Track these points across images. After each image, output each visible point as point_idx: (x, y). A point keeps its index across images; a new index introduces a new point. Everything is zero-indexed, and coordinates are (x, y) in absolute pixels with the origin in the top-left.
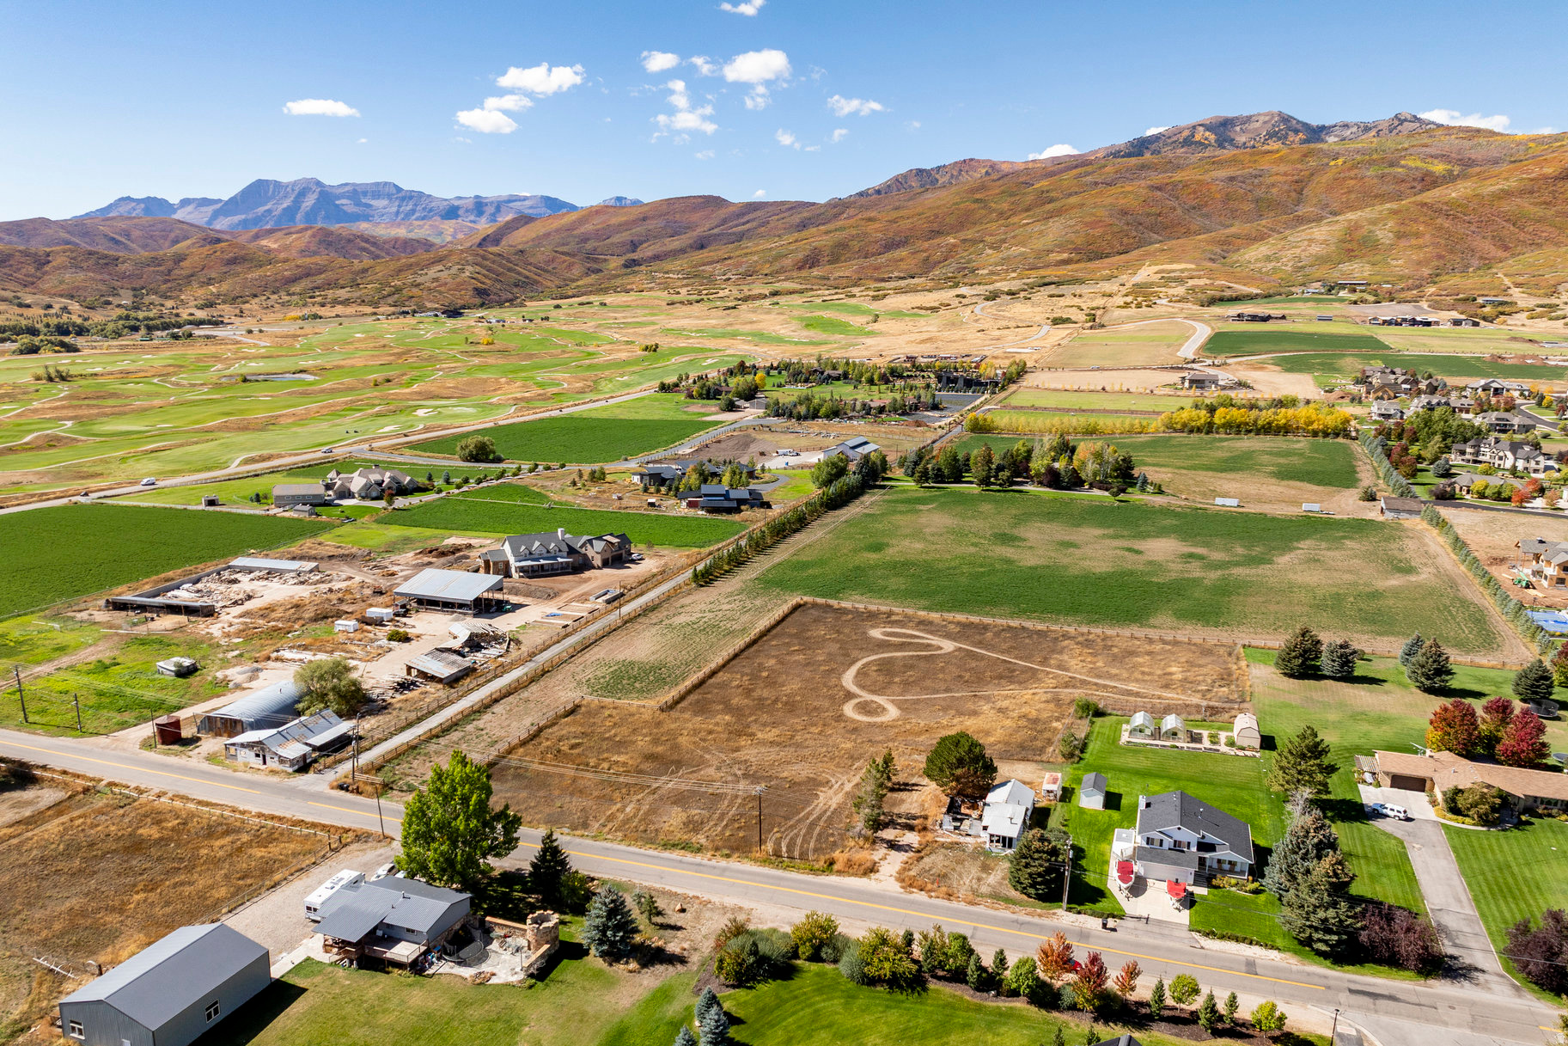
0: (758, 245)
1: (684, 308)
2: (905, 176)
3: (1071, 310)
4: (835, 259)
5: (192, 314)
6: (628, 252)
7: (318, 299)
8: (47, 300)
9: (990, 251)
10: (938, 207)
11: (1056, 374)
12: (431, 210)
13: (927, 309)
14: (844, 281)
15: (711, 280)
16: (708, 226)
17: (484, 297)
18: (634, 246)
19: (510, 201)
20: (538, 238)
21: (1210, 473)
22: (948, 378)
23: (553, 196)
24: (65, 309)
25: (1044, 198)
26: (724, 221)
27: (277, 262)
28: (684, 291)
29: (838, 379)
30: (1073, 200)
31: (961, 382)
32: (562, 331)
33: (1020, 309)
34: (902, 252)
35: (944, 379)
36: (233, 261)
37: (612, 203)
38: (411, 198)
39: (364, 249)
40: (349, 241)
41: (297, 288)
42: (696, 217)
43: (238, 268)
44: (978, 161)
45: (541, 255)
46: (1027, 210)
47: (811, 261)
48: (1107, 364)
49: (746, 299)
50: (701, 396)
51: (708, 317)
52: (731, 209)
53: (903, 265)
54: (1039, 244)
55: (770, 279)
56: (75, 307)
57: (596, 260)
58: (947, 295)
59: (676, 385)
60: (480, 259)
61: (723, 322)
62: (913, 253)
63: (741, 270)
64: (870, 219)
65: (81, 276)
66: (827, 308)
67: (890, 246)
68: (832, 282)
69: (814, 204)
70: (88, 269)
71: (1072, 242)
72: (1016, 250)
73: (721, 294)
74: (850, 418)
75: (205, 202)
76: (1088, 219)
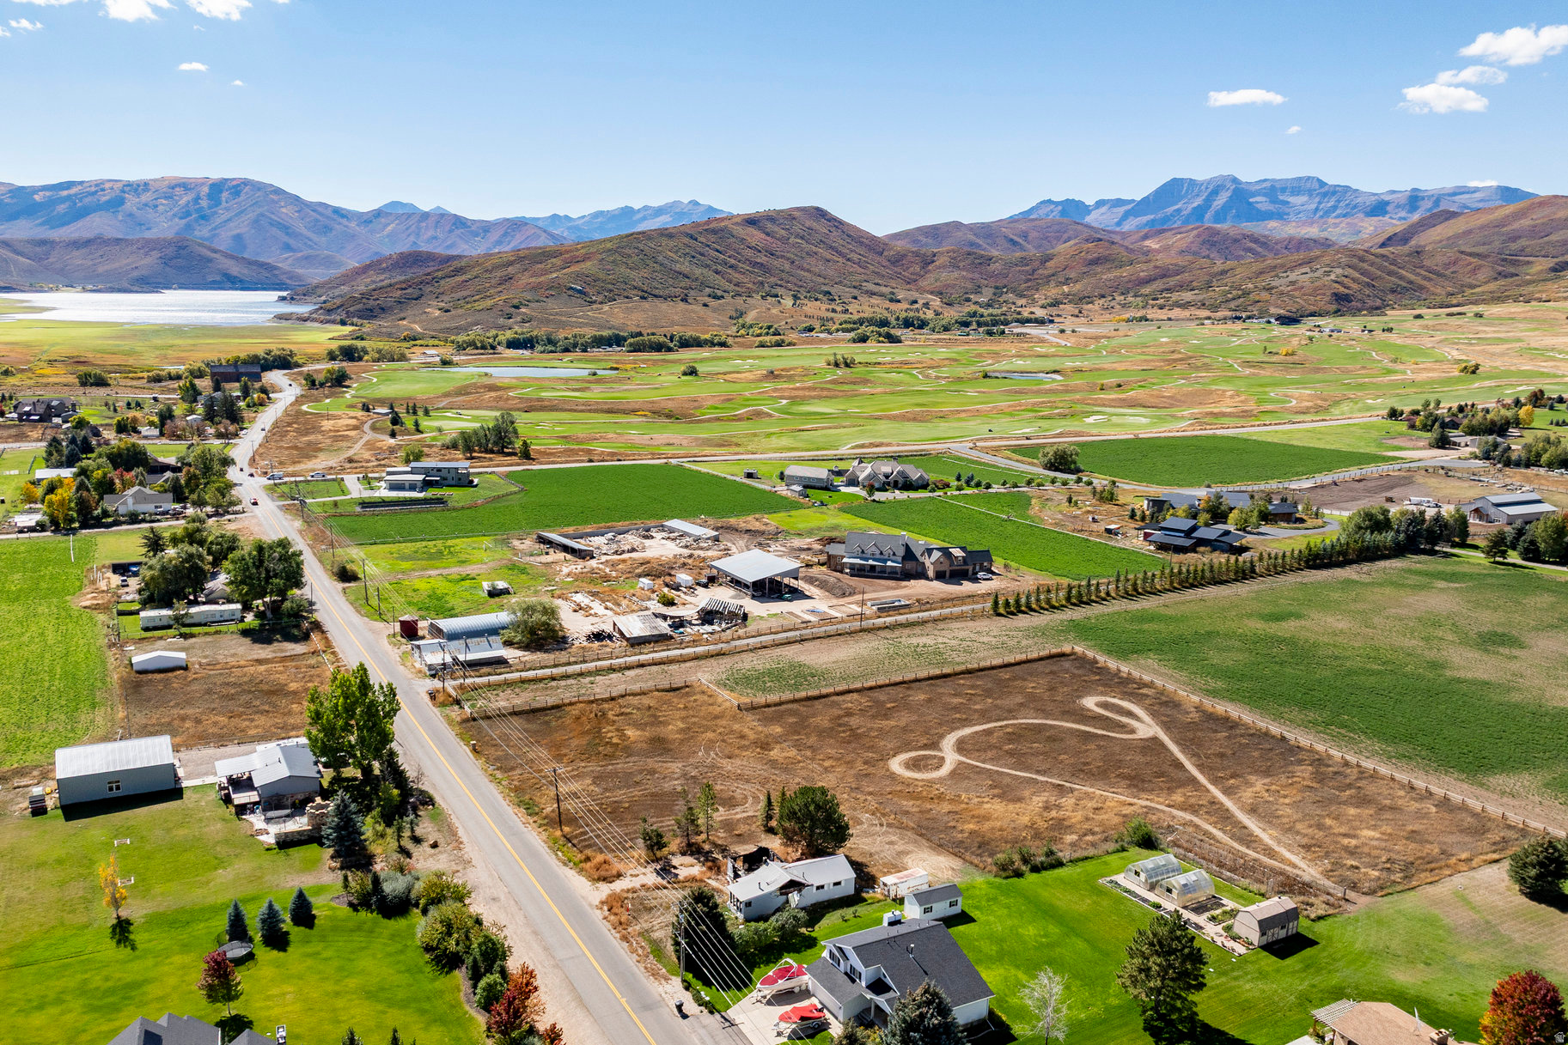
5: (1032, 313)
7: (1161, 302)
8: (915, 295)
12: (1355, 207)
17: (1343, 303)
19: (1454, 194)
20: (1452, 237)
23: (1513, 186)
24: (926, 305)
27: (1139, 263)
32: (1394, 345)
36: (1096, 262)
38: (1334, 193)
39: (1250, 250)
40: (1236, 241)
41: (1146, 290)
43: (1099, 269)
45: (1445, 257)
56: (936, 302)
60: (1355, 261)
65: (956, 274)
70: (964, 269)
75: (1119, 202)
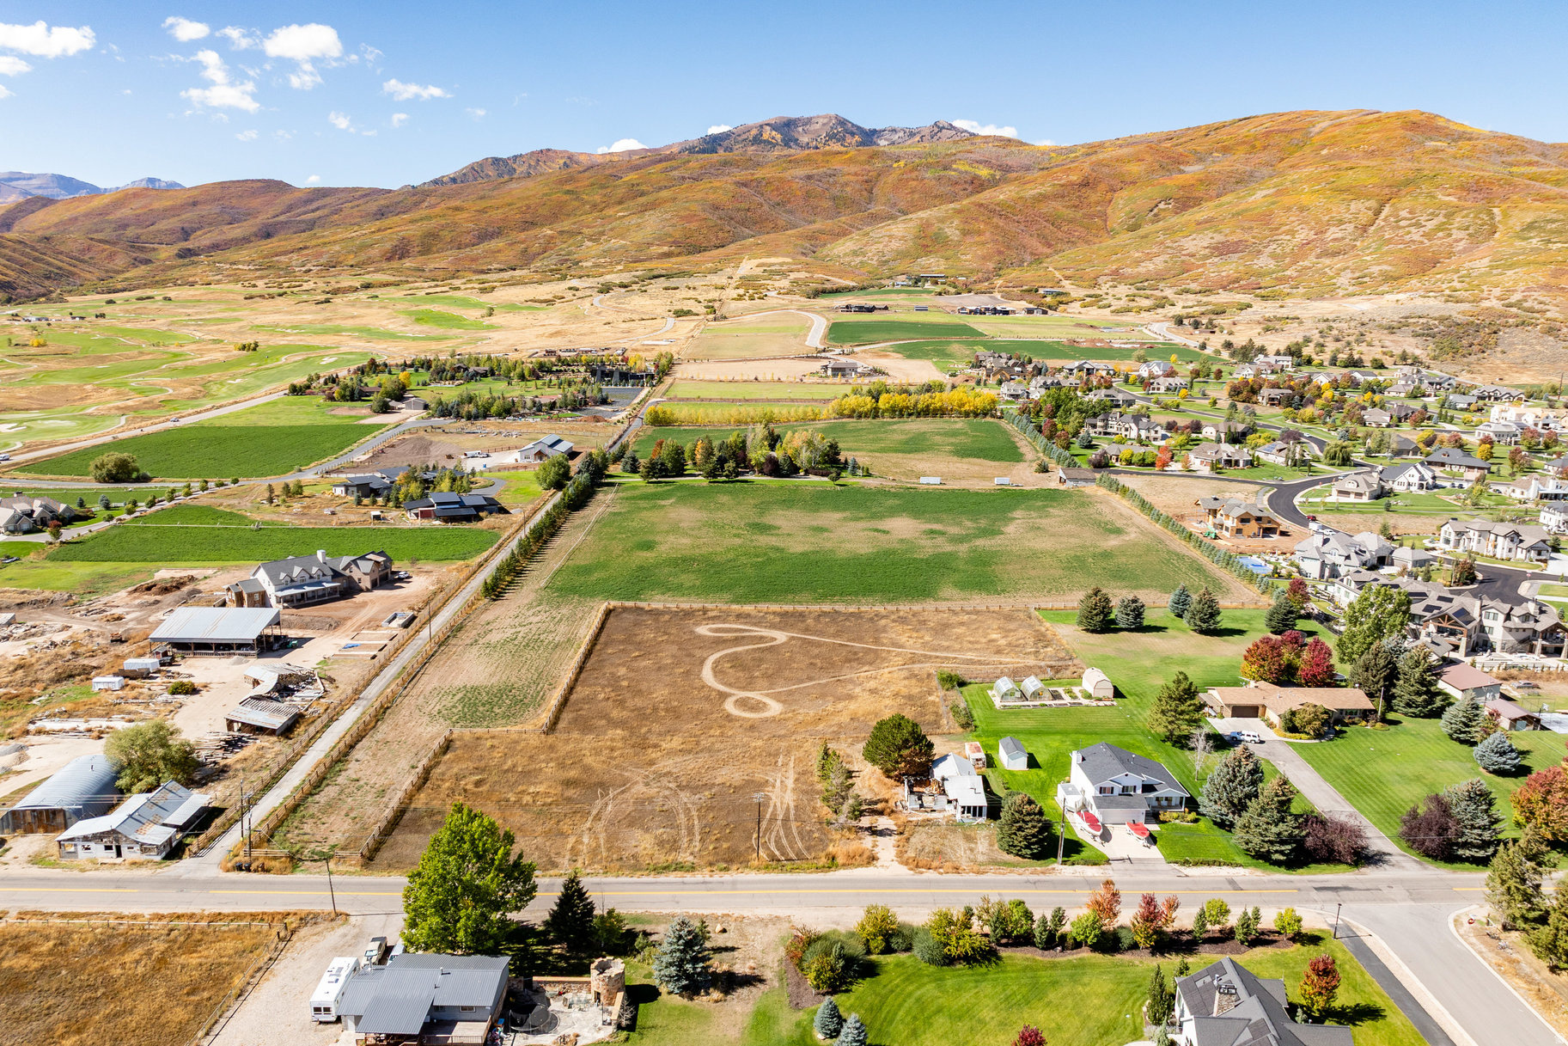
0: (336, 234)
1: (265, 302)
2: (481, 165)
3: (689, 302)
4: (426, 250)
6: (179, 240)
9: (590, 244)
10: (528, 198)
11: (703, 366)
13: (541, 302)
14: (441, 273)
15: (288, 271)
16: (271, 213)
18: (186, 234)
19: (10, 179)
20: (62, 223)
21: (900, 455)
22: (603, 372)
23: (67, 175)
25: (635, 192)
26: (290, 208)
28: (260, 283)
29: (485, 375)
30: (664, 194)
31: (617, 376)
32: (130, 330)
33: (638, 302)
34: (495, 244)
35: (599, 373)
37: (144, 185)
42: (256, 203)
44: (555, 152)
45: (74, 241)
46: (620, 203)
47: (400, 251)
48: (747, 354)
49: (336, 292)
50: (343, 398)
51: (300, 312)
52: (297, 195)
53: (501, 257)
54: (638, 237)
55: (357, 270)
57: (142, 249)
58: (559, 288)
59: (308, 387)
61: (320, 317)
62: (511, 245)
63: (322, 261)
64: (457, 209)
66: (433, 301)
67: (484, 236)
68: (427, 274)
69: (390, 191)
71: (671, 236)
72: (615, 243)
73: (306, 286)
74: (523, 416)
76: (682, 213)
